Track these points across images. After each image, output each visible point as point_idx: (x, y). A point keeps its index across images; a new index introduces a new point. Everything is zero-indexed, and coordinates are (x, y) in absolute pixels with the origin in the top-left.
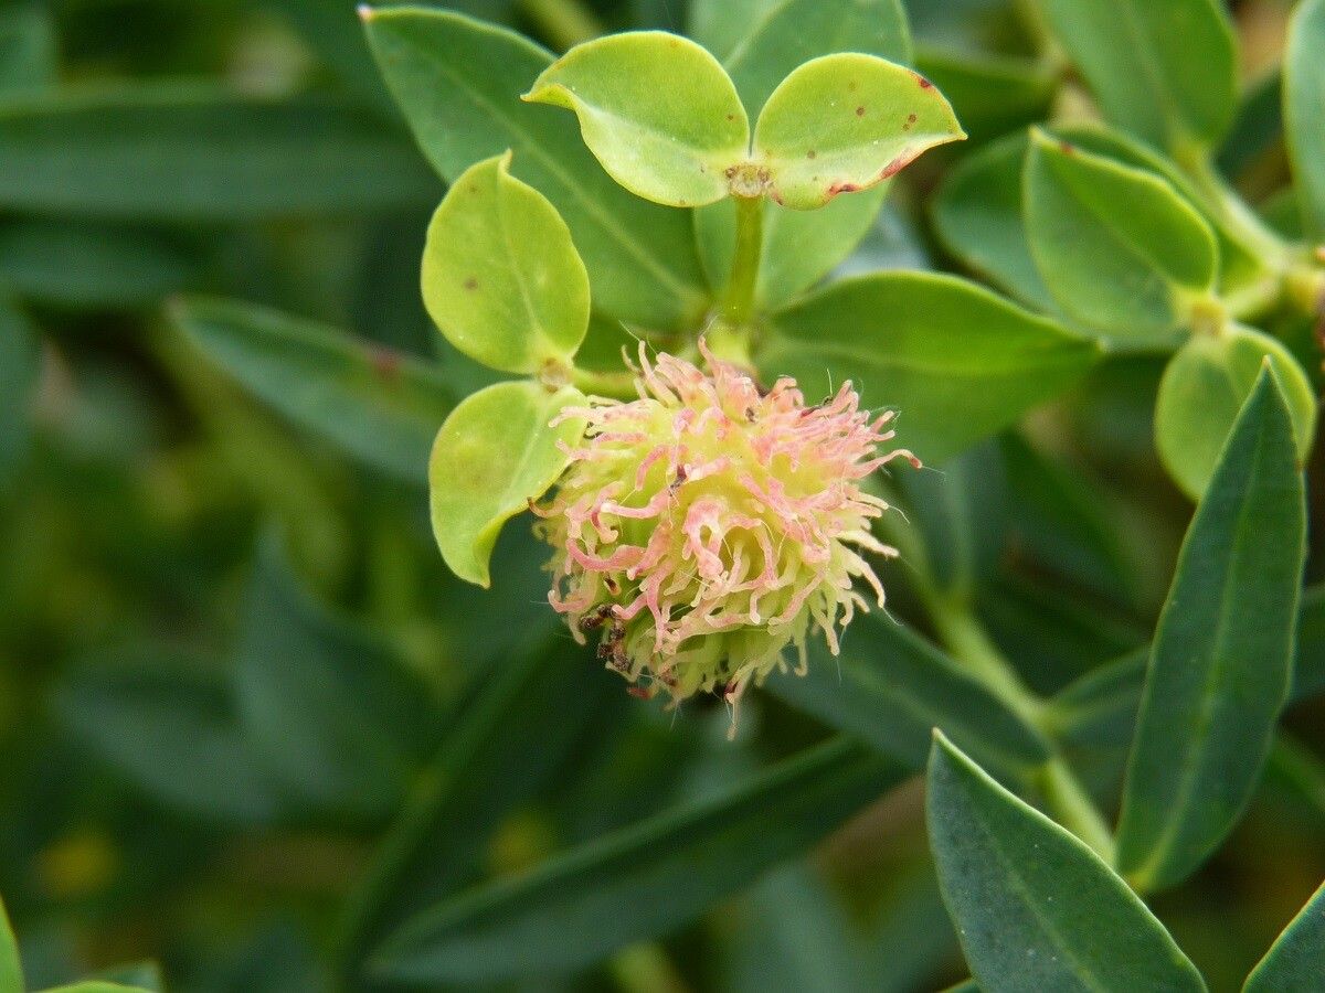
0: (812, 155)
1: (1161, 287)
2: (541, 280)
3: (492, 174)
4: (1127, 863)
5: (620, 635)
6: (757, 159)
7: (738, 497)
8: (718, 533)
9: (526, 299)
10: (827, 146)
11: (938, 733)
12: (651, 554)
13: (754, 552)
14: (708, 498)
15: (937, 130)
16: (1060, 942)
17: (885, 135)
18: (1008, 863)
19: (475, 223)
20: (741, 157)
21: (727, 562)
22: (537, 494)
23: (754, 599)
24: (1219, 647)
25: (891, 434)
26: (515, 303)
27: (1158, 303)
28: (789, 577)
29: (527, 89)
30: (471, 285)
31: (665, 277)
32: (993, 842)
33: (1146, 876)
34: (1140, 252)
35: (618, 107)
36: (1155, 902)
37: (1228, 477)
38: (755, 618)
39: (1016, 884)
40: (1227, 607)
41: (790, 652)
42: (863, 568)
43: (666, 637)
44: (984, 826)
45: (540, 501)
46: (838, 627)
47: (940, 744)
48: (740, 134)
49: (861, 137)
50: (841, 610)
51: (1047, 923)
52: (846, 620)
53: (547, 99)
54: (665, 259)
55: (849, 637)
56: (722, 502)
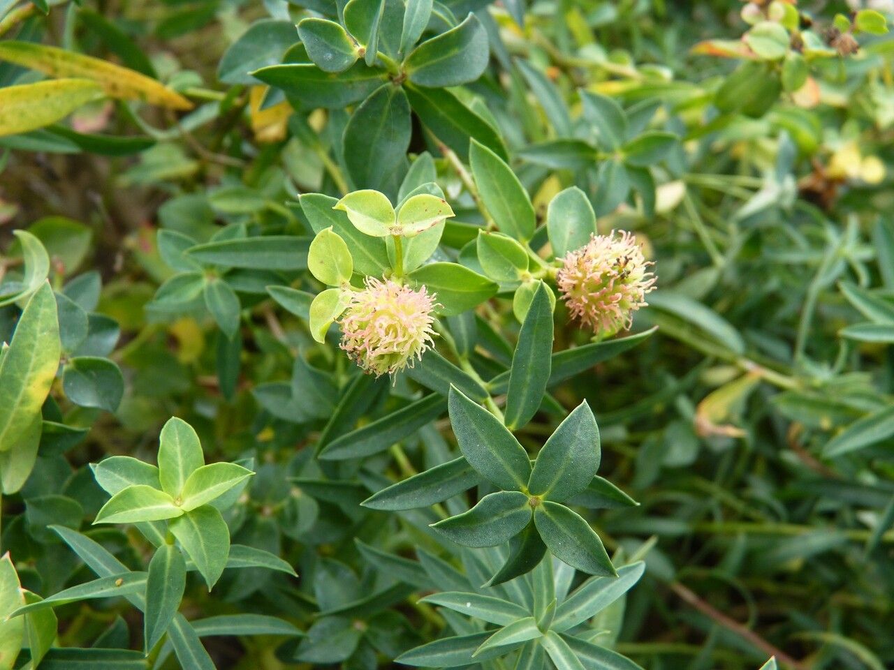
0: (413, 223)
1: (514, 269)
2: (340, 260)
3: (327, 232)
4: (508, 422)
5: (359, 355)
6: (398, 225)
7: (391, 316)
8: (385, 325)
9: (336, 265)
10: (417, 220)
11: (451, 384)
12: (366, 332)
13: (396, 331)
14: (383, 316)
15: (447, 214)
16: (486, 443)
17: (432, 216)
18: (471, 420)
19: (323, 246)
20: (394, 224)
21: (387, 334)
22: (336, 318)
23: (395, 344)
24: (531, 362)
25: (435, 299)
26: (334, 267)
27: (513, 274)
28: (406, 338)
29: (334, 206)
30: (322, 262)
31: (379, 265)
32: (467, 414)
33: (513, 427)
34: (509, 261)
35: (360, 210)
36: (514, 433)
37: (531, 314)
38: (395, 349)
39: (474, 426)
40: (533, 350)
41: (410, 361)
42: (429, 338)
43: (371, 355)
44: (464, 410)
45: (338, 320)
46: (421, 354)
47: (453, 389)
48: (393, 217)
49: (426, 218)
50: (422, 349)
51: (482, 437)
52: (423, 352)
53: (339, 209)
54: (380, 261)
55: (424, 356)
56: (387, 317)
